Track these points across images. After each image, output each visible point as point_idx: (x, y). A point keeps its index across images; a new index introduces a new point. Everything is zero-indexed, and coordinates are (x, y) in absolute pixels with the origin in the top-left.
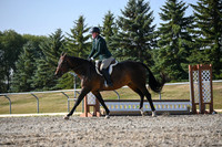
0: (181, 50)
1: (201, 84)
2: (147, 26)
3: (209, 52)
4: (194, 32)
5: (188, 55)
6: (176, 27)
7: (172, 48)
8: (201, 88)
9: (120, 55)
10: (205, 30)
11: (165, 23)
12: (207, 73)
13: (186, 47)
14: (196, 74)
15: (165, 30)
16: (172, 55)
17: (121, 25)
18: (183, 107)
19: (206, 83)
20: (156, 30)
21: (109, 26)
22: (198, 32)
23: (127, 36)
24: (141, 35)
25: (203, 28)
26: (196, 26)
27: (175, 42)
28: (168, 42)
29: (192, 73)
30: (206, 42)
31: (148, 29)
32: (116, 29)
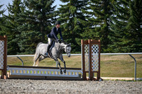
0: (76, 27)
1: (91, 56)
2: (49, 6)
3: (99, 29)
4: (87, 13)
5: (81, 32)
6: (73, 8)
7: (69, 25)
8: (91, 59)
9: (26, 29)
10: (97, 12)
11: (64, 4)
12: (96, 47)
13: (81, 25)
14: (87, 47)
15: (63, 10)
16: (69, 31)
17: (27, 5)
18: (76, 74)
19: (95, 56)
20: (56, 10)
21: (18, 5)
22: (91, 13)
23: (32, 13)
24: (43, 13)
25: (95, 10)
26: (89, 8)
27: (71, 20)
28: (66, 20)
29: (84, 46)
30: (97, 22)
31: (49, 9)
32: (23, 8)
